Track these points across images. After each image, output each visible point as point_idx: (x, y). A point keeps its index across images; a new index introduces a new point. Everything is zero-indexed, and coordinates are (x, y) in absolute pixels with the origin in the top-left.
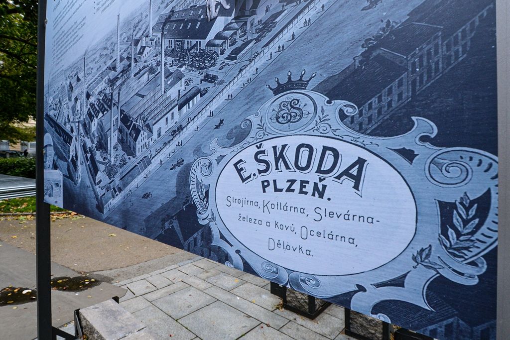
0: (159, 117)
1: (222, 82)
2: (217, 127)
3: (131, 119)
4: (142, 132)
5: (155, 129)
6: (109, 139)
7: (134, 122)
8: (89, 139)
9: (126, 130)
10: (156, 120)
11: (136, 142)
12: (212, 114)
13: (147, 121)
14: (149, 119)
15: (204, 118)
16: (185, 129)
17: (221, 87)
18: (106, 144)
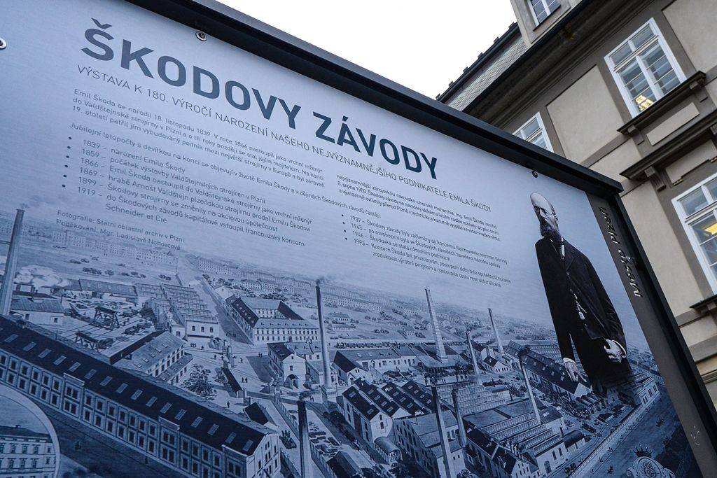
0: (543, 449)
1: (600, 435)
2: (609, 472)
3: (492, 439)
4: (518, 462)
5: (541, 460)
6: (440, 461)
7: (498, 446)
8: (363, 452)
9: (484, 453)
10: (539, 451)
11: (510, 473)
12: (601, 460)
13: (524, 450)
14: (527, 447)
15: (595, 462)
16: (579, 469)
17: (601, 439)
18: (430, 468)
